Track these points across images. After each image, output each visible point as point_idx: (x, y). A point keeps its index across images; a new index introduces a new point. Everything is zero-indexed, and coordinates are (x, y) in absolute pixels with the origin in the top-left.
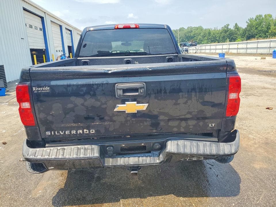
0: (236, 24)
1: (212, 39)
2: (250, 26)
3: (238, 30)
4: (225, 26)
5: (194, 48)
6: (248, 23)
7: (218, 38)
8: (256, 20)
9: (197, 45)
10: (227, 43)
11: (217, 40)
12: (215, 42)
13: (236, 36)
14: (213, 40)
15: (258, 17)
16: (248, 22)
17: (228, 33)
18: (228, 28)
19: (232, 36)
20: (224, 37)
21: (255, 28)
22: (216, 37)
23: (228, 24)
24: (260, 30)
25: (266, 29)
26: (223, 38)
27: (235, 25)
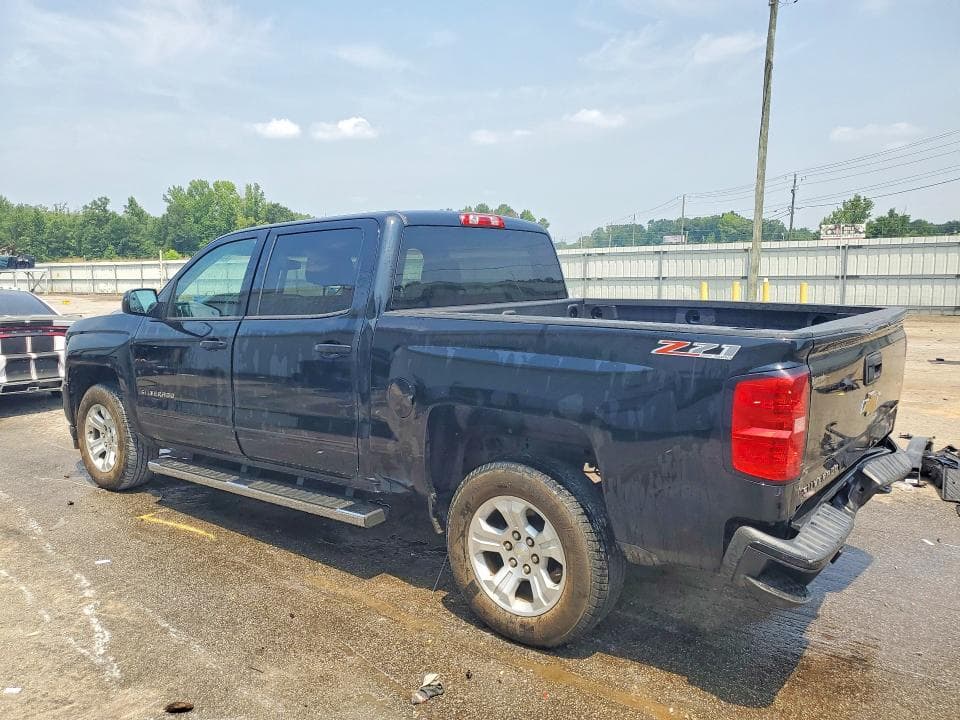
0: (132, 201)
1: (50, 243)
2: (177, 210)
3: (139, 220)
4: (95, 203)
5: (25, 277)
6: (169, 201)
7: (73, 243)
8: (190, 193)
9: (36, 265)
10: (157, 262)
11: (74, 249)
12: (66, 255)
13: (138, 238)
14: (57, 249)
15: (198, 187)
16: (169, 197)
17: (107, 228)
18: (105, 211)
19: (124, 239)
20: (95, 240)
21: (192, 219)
22: (67, 238)
23: (106, 199)
24: (209, 227)
25: (224, 225)
26: (91, 241)
27: (128, 205)
